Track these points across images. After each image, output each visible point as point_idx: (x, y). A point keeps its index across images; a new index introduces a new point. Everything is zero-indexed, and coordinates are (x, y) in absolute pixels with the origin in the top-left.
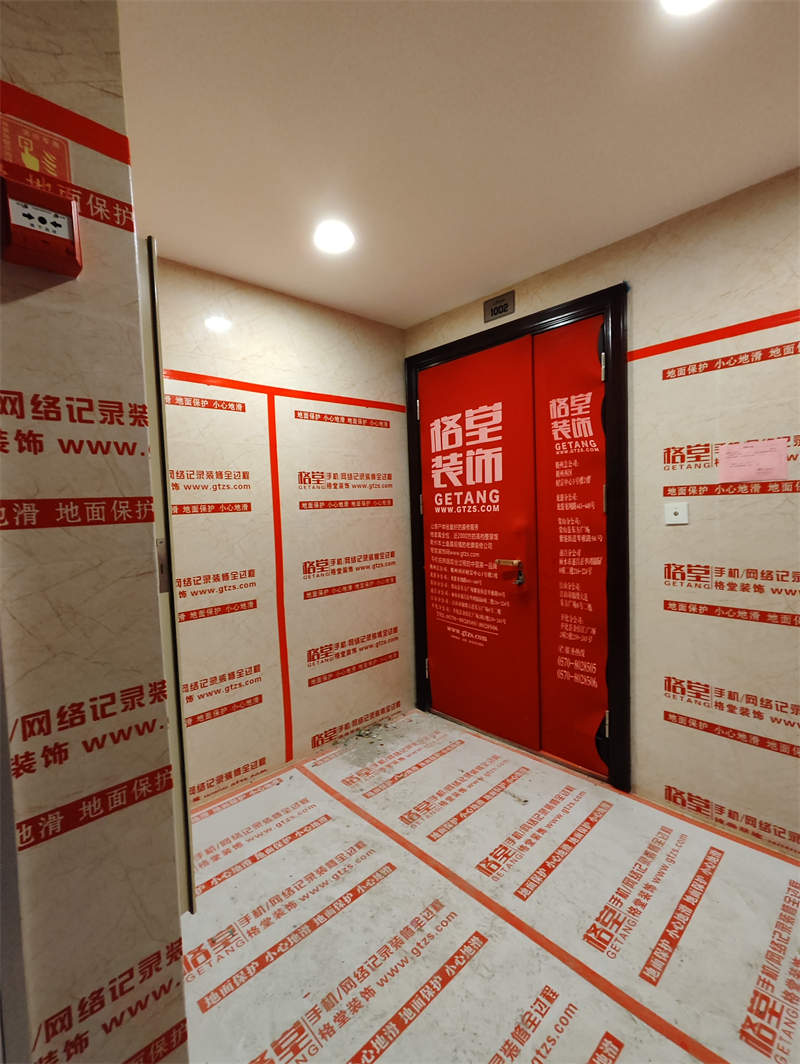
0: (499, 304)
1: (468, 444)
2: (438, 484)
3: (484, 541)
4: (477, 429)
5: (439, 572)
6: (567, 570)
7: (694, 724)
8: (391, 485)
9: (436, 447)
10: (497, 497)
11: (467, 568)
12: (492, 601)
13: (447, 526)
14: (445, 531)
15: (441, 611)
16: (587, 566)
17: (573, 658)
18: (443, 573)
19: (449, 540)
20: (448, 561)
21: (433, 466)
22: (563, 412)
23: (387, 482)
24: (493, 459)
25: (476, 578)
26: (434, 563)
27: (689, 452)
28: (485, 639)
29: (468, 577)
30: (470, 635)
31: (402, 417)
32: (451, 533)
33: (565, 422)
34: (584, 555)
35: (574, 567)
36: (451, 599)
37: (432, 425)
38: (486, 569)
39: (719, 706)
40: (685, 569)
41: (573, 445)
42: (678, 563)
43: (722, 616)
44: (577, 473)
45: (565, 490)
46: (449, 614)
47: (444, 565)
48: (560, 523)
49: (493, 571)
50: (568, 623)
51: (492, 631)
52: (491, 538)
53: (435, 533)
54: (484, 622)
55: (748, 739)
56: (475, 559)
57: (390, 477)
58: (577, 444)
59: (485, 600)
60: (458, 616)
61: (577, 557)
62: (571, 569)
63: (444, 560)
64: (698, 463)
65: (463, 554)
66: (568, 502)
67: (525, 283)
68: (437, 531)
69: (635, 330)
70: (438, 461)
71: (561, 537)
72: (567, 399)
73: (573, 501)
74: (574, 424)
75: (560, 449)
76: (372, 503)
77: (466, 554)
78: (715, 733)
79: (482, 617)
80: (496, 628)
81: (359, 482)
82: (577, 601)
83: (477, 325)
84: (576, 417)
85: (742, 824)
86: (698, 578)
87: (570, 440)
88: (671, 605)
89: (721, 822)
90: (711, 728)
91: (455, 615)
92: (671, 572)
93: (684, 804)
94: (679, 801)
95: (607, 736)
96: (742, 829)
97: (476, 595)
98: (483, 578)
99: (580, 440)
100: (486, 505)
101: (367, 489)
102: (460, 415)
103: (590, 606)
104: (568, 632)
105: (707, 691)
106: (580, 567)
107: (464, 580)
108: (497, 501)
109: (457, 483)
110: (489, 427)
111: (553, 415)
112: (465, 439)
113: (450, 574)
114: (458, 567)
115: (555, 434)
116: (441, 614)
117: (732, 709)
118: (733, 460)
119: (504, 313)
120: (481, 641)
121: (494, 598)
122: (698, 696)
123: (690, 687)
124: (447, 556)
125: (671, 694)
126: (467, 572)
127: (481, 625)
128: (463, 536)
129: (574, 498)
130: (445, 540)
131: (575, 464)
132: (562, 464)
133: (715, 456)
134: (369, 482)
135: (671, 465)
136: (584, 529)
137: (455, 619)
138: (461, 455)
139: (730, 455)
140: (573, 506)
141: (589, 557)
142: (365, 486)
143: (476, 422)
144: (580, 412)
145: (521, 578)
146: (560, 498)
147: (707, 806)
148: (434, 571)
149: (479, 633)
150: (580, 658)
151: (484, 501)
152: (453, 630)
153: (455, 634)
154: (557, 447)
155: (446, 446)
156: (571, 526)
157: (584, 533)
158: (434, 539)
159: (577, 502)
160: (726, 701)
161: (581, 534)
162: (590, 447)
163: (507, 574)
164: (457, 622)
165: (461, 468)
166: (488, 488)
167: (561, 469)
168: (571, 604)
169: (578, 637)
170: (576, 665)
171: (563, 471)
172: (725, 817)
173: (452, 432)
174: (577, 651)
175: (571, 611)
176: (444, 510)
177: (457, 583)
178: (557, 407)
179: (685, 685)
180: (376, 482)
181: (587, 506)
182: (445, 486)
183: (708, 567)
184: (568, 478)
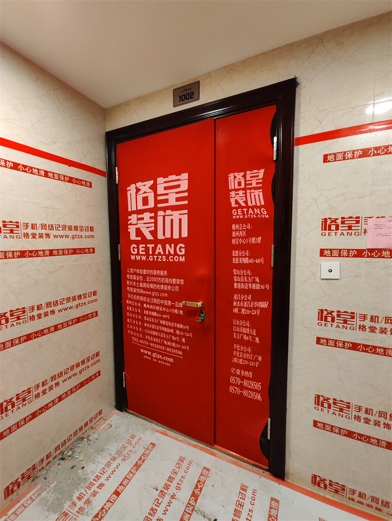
0: (187, 92)
1: (159, 206)
2: (133, 236)
3: (172, 285)
4: (167, 194)
5: (134, 307)
6: (240, 311)
7: (337, 431)
8: (93, 236)
9: (132, 207)
10: (183, 250)
11: (157, 305)
12: (178, 331)
13: (141, 271)
14: (139, 275)
15: (136, 337)
16: (256, 308)
17: (243, 378)
18: (138, 307)
19: (143, 282)
20: (142, 299)
21: (129, 222)
22: (239, 184)
23: (90, 233)
24: (180, 220)
25: (165, 313)
26: (130, 299)
27: (343, 223)
28: (171, 360)
29: (158, 312)
30: (159, 356)
31: (104, 180)
32: (145, 276)
33: (241, 192)
34: (253, 300)
35: (246, 308)
36: (144, 328)
37: (128, 189)
38: (173, 307)
39: (358, 418)
40: (335, 314)
41: (247, 211)
42: (330, 309)
43: (363, 351)
44: (250, 234)
45: (240, 247)
46: (142, 339)
47: (138, 301)
48: (235, 273)
49: (179, 309)
50: (240, 351)
51: (178, 354)
52: (178, 283)
53: (131, 276)
54: (171, 347)
55: (378, 443)
56: (164, 298)
57: (92, 229)
58: (251, 211)
59: (172, 331)
60: (149, 342)
61: (248, 300)
62: (243, 310)
63: (138, 297)
64: (350, 231)
65: (154, 294)
66: (242, 257)
67: (209, 75)
68: (133, 274)
69: (302, 120)
70: (133, 218)
71: (235, 284)
72: (243, 173)
73: (246, 256)
74: (248, 195)
75: (237, 214)
76: (75, 251)
77: (157, 294)
78: (353, 438)
79: (169, 343)
80: (181, 353)
81: (62, 233)
82: (247, 335)
83: (166, 107)
84: (250, 189)
85: (369, 502)
86: (345, 322)
87: (244, 207)
88: (322, 341)
89: (353, 500)
90: (350, 434)
91: (147, 340)
92: (324, 316)
93: (325, 487)
94: (322, 485)
95: (269, 438)
96: (368, 505)
97: (165, 326)
98: (171, 314)
99: (253, 208)
100: (174, 256)
101: (70, 239)
102: (152, 182)
103: (257, 339)
104: (239, 358)
105: (348, 407)
106: (250, 309)
107: (155, 314)
108: (183, 253)
109: (149, 237)
110: (177, 193)
111: (231, 187)
112: (157, 202)
113: (143, 309)
114: (150, 304)
115: (233, 201)
116: (136, 340)
117: (367, 421)
118: (379, 231)
119: (190, 100)
120: (168, 362)
121: (180, 329)
122: (341, 410)
123: (335, 403)
124: (140, 295)
125: (320, 407)
126: (157, 308)
127: (168, 349)
128: (154, 279)
129: (247, 254)
130: (139, 282)
131: (249, 227)
132: (237, 227)
133: (364, 227)
134: (71, 233)
135: (327, 232)
136: (254, 279)
137: (147, 343)
138: (153, 215)
139: (377, 226)
140: (246, 261)
141: (258, 301)
142: (67, 237)
143: (166, 188)
144: (254, 185)
145: (202, 315)
146: (235, 253)
147: (344, 490)
148: (130, 305)
149: (167, 356)
150: (248, 379)
151: (172, 253)
152: (146, 352)
153: (147, 355)
154: (234, 212)
155: (141, 207)
156: (244, 276)
157: (254, 282)
158: (130, 280)
159: (250, 258)
160: (363, 415)
161: (252, 283)
162: (261, 213)
163: (191, 313)
164: (149, 346)
165: (153, 225)
166: (176, 242)
167: (237, 230)
168: (242, 337)
169: (247, 363)
170: (245, 383)
171: (238, 232)
172: (356, 497)
173: (145, 195)
174: (246, 373)
175: (242, 342)
176: (138, 258)
177: (148, 316)
178: (235, 179)
179: (331, 401)
180: (78, 233)
181: (258, 261)
182: (139, 239)
183: (354, 313)
184: (242, 238)
